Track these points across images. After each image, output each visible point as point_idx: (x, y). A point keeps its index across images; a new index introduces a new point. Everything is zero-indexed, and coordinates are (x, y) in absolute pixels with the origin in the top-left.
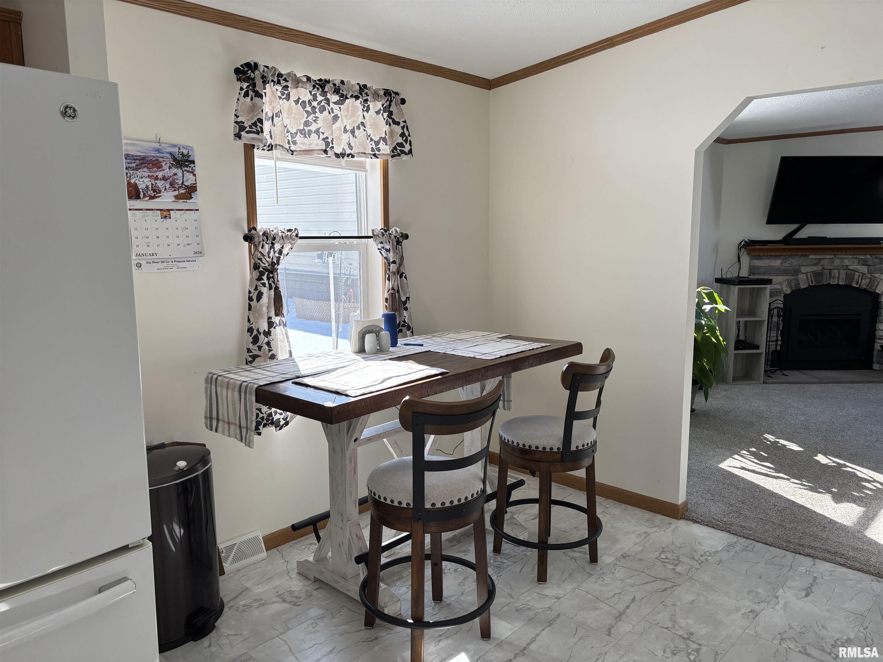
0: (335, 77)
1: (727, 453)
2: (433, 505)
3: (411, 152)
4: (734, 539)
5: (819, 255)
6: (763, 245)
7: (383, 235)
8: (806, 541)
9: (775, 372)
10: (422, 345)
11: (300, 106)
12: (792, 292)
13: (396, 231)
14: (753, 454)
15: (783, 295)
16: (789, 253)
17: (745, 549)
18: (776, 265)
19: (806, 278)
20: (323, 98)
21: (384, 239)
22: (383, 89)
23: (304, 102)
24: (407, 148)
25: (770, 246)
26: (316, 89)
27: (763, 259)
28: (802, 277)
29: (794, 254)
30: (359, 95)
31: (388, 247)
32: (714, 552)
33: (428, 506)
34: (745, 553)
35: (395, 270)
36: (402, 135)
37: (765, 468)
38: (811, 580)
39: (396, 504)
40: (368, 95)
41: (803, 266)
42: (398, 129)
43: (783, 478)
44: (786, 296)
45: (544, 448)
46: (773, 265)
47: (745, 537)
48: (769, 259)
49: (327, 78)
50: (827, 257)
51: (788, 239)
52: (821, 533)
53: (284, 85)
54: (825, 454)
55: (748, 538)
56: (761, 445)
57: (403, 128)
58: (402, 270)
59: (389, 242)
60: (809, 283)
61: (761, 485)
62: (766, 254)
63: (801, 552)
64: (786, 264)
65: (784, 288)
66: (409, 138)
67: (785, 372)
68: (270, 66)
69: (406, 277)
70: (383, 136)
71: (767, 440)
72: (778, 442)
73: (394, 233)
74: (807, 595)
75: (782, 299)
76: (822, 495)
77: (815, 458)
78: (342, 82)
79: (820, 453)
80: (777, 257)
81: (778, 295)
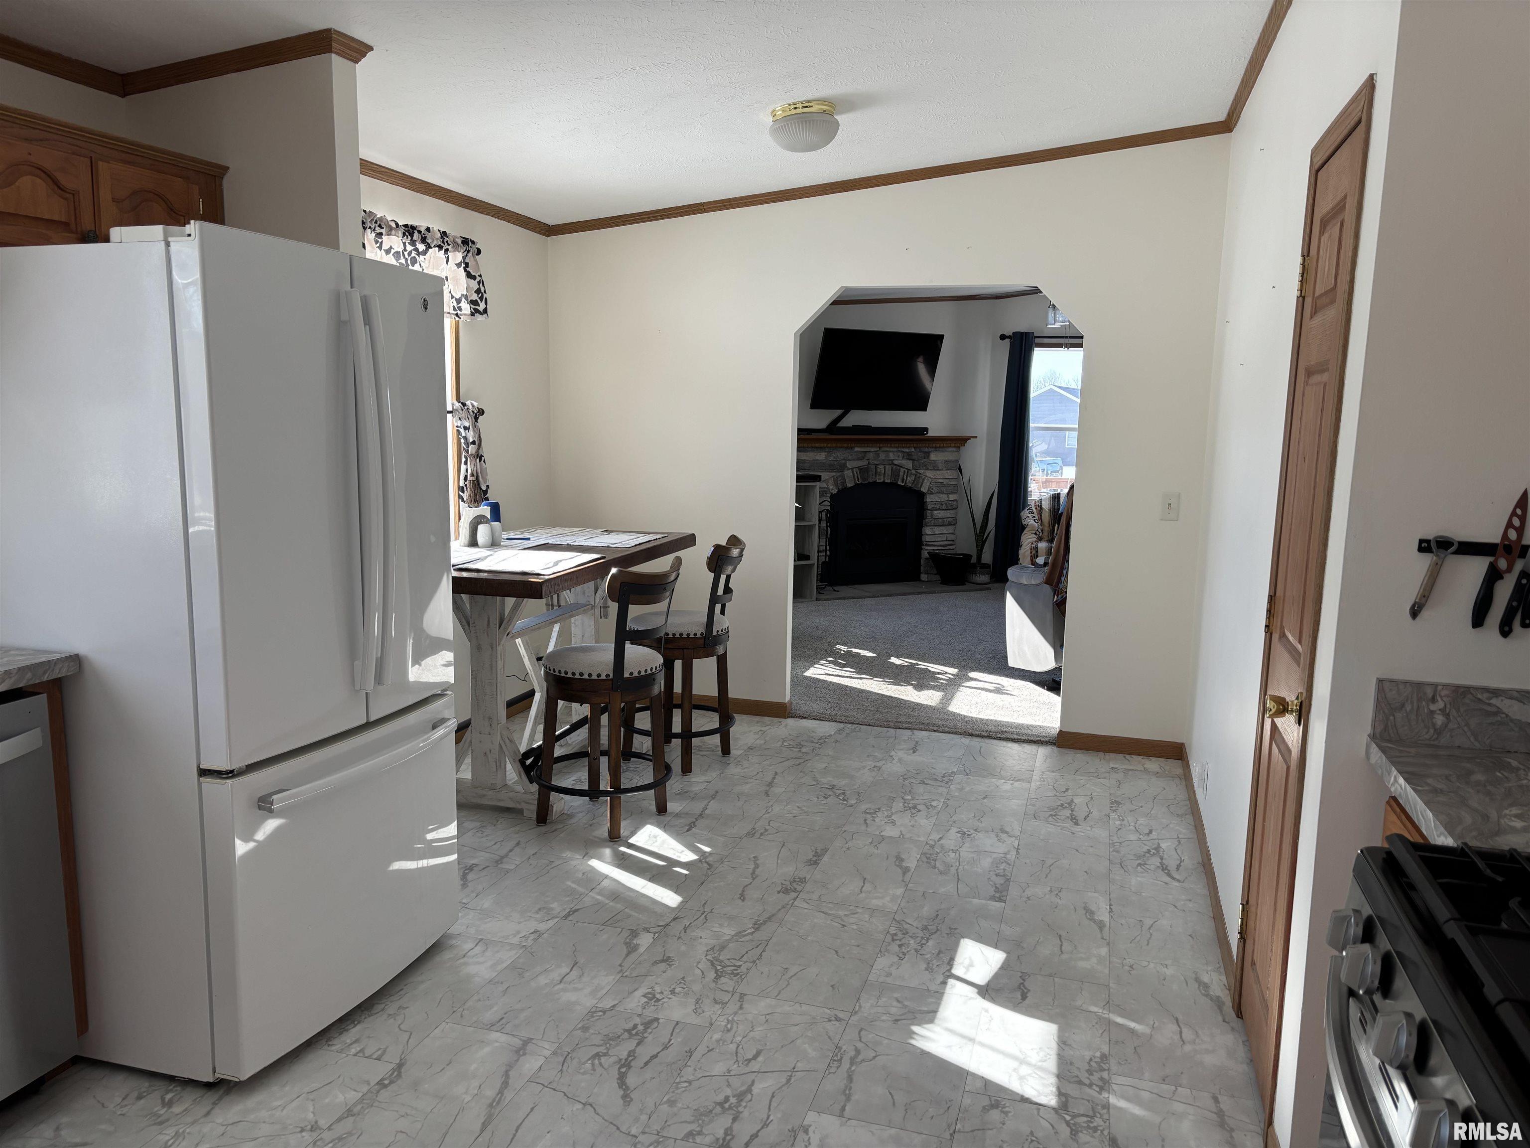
0: (421, 223)
1: (807, 664)
2: (631, 673)
3: (486, 312)
4: (842, 725)
5: (864, 447)
6: (808, 434)
7: (462, 410)
8: (903, 719)
9: (824, 588)
10: (529, 539)
11: (393, 257)
12: (838, 491)
13: (473, 406)
14: (831, 662)
15: (829, 495)
16: (834, 445)
17: (853, 731)
18: (821, 458)
19: (852, 474)
20: (413, 248)
21: (464, 415)
22: (461, 237)
23: (398, 253)
24: (482, 307)
25: (814, 436)
26: (406, 237)
27: (808, 452)
28: (848, 473)
29: (839, 445)
30: (442, 244)
31: (467, 424)
32: (829, 736)
33: (627, 675)
34: (854, 733)
35: (474, 452)
36: (478, 291)
37: (848, 673)
38: (914, 743)
39: (594, 677)
40: (449, 245)
41: (849, 460)
42: (474, 285)
43: (867, 678)
44: (832, 496)
45: (688, 635)
46: (819, 458)
47: (850, 723)
48: (813, 451)
49: (414, 224)
50: (872, 450)
51: (832, 428)
52: (912, 713)
53: (378, 232)
54: (897, 657)
55: (853, 724)
56: (837, 655)
57: (479, 283)
58: (480, 452)
59: (468, 418)
60: (855, 482)
61: (849, 685)
62: (810, 445)
63: (901, 727)
64: (832, 458)
65: (830, 487)
66: (485, 296)
67: (836, 588)
68: (368, 211)
69: (484, 462)
70: (465, 293)
71: (841, 650)
72: (851, 651)
73: (471, 407)
74: (914, 752)
75: (829, 500)
76: (905, 687)
77: (889, 660)
78: (428, 229)
79: (892, 656)
80: (821, 449)
81: (824, 496)
